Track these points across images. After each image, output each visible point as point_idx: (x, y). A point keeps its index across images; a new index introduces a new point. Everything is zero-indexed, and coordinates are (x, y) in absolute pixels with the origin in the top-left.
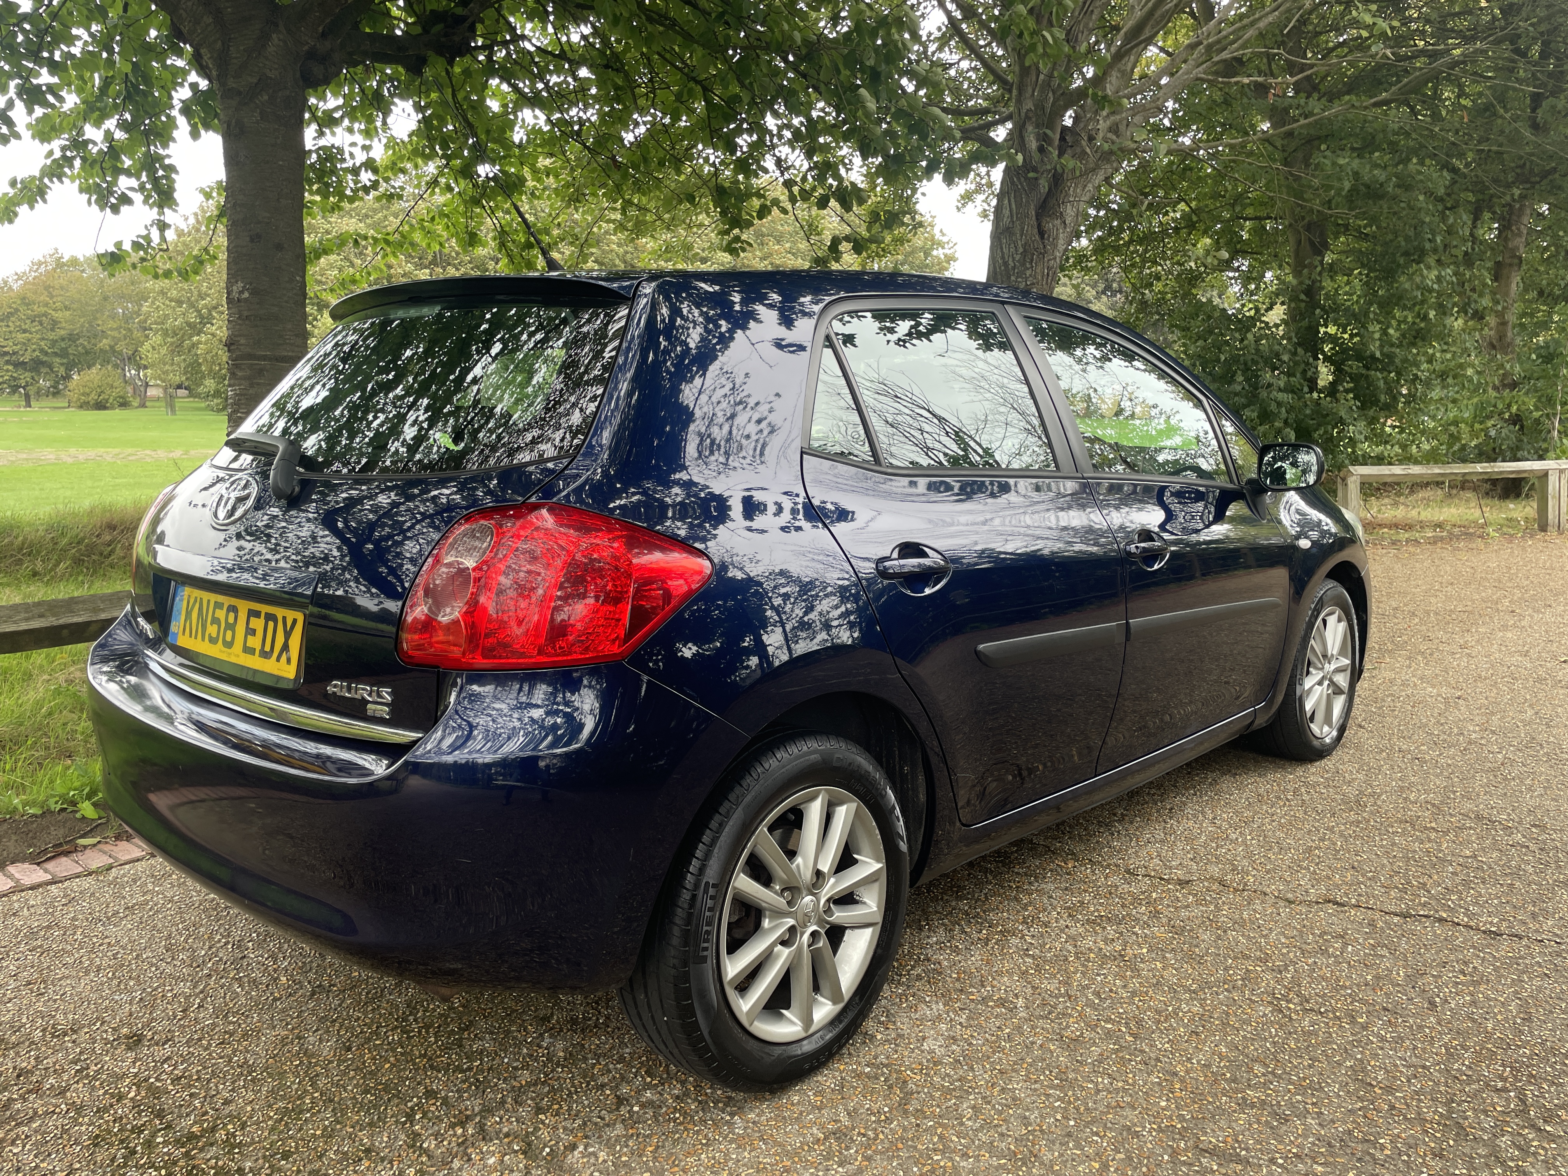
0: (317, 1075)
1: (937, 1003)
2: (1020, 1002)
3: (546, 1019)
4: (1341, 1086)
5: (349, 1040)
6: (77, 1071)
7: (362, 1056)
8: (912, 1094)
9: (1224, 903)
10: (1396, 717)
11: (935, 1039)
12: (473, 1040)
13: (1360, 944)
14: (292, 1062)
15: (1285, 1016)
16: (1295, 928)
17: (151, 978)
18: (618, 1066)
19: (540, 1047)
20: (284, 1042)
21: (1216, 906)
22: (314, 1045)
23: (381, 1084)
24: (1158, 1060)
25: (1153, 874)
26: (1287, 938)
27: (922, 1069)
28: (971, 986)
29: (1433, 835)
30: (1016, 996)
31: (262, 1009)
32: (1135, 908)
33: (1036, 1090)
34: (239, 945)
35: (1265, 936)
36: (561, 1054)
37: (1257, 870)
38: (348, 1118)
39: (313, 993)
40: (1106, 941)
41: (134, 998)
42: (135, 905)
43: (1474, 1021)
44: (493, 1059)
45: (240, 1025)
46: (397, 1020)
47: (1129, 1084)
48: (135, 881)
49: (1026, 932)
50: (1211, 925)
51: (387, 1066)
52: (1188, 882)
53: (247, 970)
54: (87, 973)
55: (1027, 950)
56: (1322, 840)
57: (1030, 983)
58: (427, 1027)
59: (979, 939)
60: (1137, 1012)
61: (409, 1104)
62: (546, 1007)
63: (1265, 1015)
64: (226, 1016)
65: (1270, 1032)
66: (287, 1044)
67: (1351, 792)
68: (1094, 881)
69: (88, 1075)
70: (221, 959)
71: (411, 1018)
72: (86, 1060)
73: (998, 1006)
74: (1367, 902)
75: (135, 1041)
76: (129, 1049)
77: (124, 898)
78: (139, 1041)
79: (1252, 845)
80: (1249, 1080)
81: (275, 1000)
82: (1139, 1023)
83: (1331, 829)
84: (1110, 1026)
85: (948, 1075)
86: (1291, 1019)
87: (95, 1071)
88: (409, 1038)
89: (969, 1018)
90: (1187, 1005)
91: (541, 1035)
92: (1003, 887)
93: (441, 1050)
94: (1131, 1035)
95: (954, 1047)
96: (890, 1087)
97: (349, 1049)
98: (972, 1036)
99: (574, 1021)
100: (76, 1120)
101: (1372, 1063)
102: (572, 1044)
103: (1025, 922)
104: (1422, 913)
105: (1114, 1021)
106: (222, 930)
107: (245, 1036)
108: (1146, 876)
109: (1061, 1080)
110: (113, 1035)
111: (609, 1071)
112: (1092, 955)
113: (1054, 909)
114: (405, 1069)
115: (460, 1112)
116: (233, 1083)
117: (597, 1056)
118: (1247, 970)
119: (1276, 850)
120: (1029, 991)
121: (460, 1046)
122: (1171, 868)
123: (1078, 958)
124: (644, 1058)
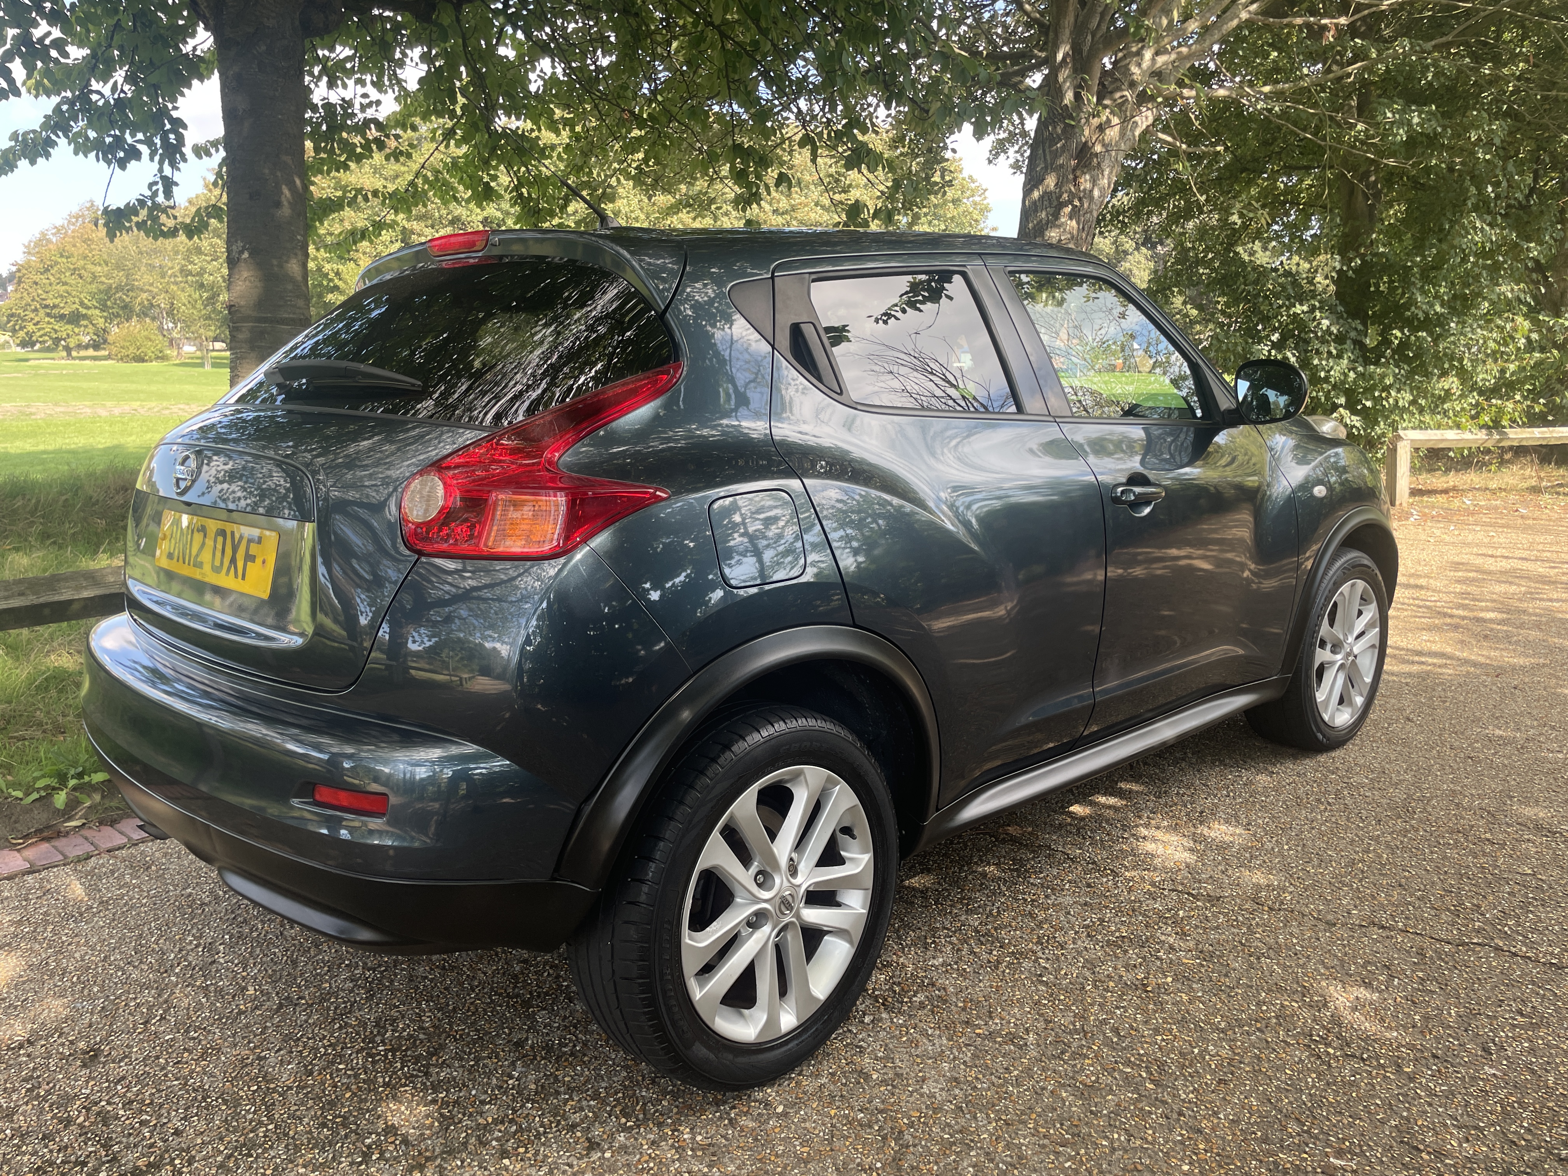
0: (273, 1104)
1: (940, 1037)
2: (1031, 1038)
3: (520, 1044)
4: (1384, 1150)
5: (311, 1063)
6: (28, 1090)
7: (323, 1083)
8: (907, 1147)
9: (1257, 924)
10: (1446, 709)
11: (936, 1081)
12: (441, 1068)
13: (1407, 977)
14: (249, 1087)
15: (1323, 1062)
16: (1336, 956)
17: (116, 983)
18: (592, 1103)
19: (511, 1077)
20: (243, 1062)
21: (1248, 928)
22: (274, 1067)
23: (340, 1116)
24: (1181, 1114)
25: (1180, 888)
26: (1327, 968)
27: (920, 1117)
28: (979, 1017)
29: (1488, 848)
30: (1027, 1031)
31: (225, 1024)
32: (1160, 928)
33: (1044, 1146)
34: (210, 948)
35: (1303, 966)
36: (533, 1087)
37: (1295, 886)
38: (303, 1155)
39: (281, 1006)
40: (1127, 967)
41: (95, 1007)
42: (110, 898)
43: (1533, 1072)
44: (460, 1090)
45: (200, 1041)
46: (363, 1041)
47: (1147, 1142)
48: (112, 872)
49: (1040, 954)
50: (1243, 950)
51: (347, 1095)
52: (1218, 899)
53: (214, 978)
54: (51, 976)
55: (1041, 975)
56: (1367, 851)
57: (1042, 1015)
58: (393, 1050)
59: (989, 962)
60: (1159, 1055)
61: (368, 1141)
62: (521, 1029)
63: (1301, 1061)
64: (187, 1031)
65: (1307, 1083)
66: (247, 1065)
67: (1399, 795)
68: (1115, 896)
69: (38, 1096)
70: (190, 963)
71: (378, 1039)
72: (38, 1077)
73: (1006, 1043)
74: (1415, 927)
75: (92, 1057)
76: (84, 1065)
77: (100, 891)
78: (96, 1056)
79: (1290, 856)
80: (1282, 1140)
81: (241, 1013)
82: (1162, 1065)
83: (1376, 839)
84: (1129, 1070)
85: (948, 1125)
86: (1330, 1066)
87: (46, 1091)
88: (374, 1063)
89: (975, 1056)
90: (1215, 1046)
91: (513, 1064)
92: (1017, 900)
93: (407, 1078)
94: (1152, 1081)
95: (957, 1091)
96: (884, 1138)
97: (311, 1073)
98: (977, 1078)
99: (549, 1048)
100: (20, 1147)
101: (1420, 1123)
102: (545, 1075)
103: (1040, 943)
104: (1475, 941)
105: (1134, 1064)
106: (194, 931)
107: (203, 1056)
108: (1173, 890)
109: (1073, 1135)
110: (69, 1049)
111: (582, 1109)
112: (1112, 984)
113: (1072, 928)
114: (366, 1100)
115: (420, 1153)
116: (186, 1110)
117: (570, 1090)
118: (1282, 1005)
119: (1316, 862)
120: (1041, 1025)
121: (427, 1074)
122: (1200, 882)
123: (1096, 987)
124: (620, 1095)
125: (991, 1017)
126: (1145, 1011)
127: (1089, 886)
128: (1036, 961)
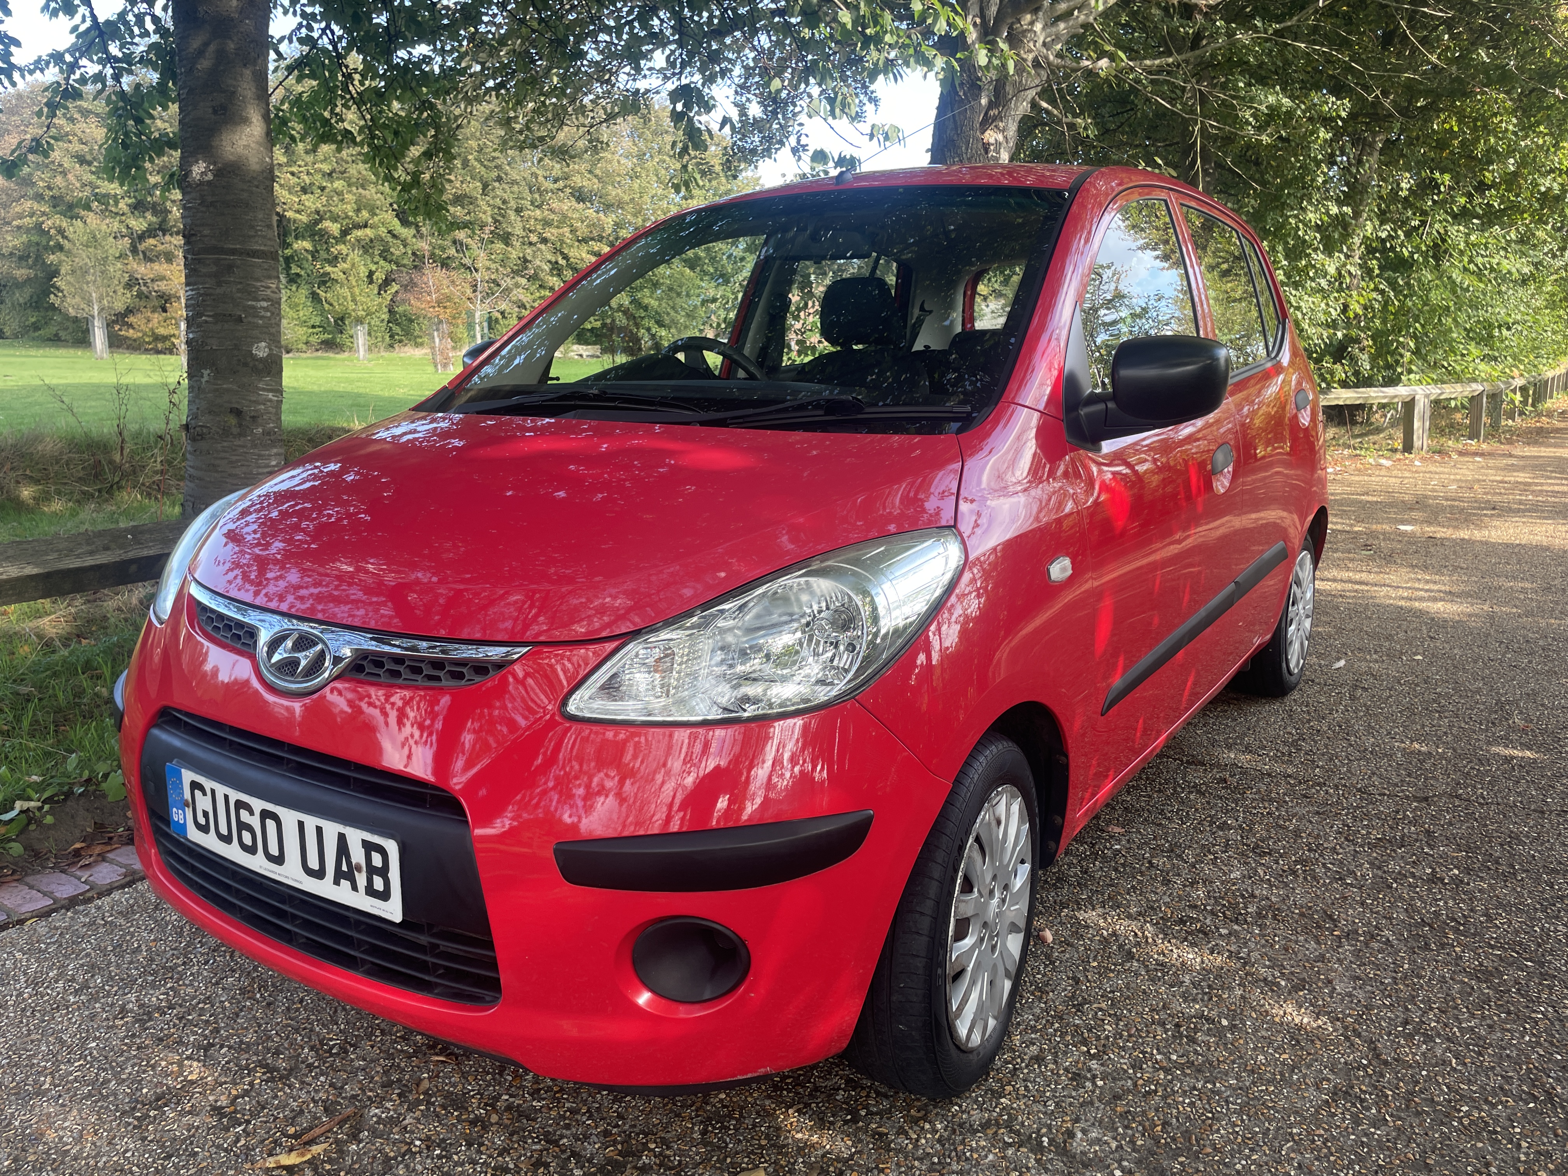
1: (1306, 941)
2: (1389, 935)
11: (1343, 981)
30: (1378, 928)
52: (1427, 799)
60: (1510, 936)
73: (1371, 941)
84: (1499, 952)
92: (1254, 814)
94: (1526, 959)
105: (1497, 946)
108: (1382, 794)
122: (1397, 785)
125: (1334, 920)
126: (1463, 901)
127: (1305, 796)
128: (1324, 865)
